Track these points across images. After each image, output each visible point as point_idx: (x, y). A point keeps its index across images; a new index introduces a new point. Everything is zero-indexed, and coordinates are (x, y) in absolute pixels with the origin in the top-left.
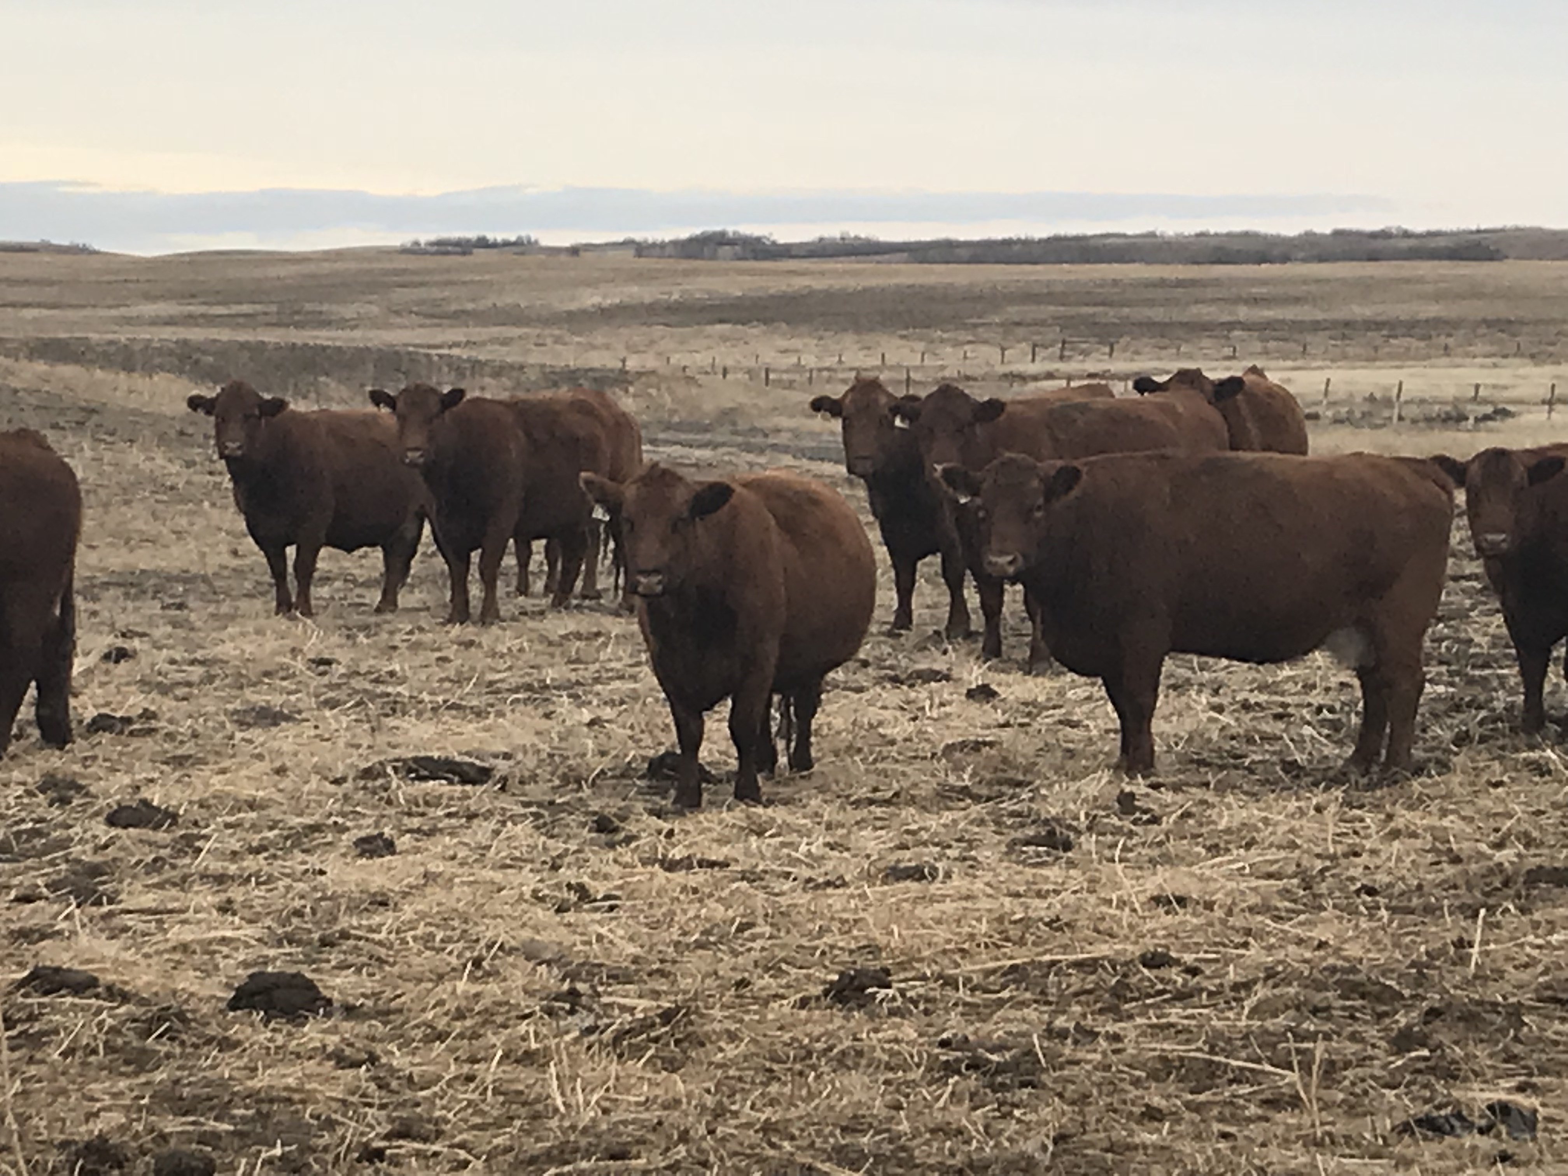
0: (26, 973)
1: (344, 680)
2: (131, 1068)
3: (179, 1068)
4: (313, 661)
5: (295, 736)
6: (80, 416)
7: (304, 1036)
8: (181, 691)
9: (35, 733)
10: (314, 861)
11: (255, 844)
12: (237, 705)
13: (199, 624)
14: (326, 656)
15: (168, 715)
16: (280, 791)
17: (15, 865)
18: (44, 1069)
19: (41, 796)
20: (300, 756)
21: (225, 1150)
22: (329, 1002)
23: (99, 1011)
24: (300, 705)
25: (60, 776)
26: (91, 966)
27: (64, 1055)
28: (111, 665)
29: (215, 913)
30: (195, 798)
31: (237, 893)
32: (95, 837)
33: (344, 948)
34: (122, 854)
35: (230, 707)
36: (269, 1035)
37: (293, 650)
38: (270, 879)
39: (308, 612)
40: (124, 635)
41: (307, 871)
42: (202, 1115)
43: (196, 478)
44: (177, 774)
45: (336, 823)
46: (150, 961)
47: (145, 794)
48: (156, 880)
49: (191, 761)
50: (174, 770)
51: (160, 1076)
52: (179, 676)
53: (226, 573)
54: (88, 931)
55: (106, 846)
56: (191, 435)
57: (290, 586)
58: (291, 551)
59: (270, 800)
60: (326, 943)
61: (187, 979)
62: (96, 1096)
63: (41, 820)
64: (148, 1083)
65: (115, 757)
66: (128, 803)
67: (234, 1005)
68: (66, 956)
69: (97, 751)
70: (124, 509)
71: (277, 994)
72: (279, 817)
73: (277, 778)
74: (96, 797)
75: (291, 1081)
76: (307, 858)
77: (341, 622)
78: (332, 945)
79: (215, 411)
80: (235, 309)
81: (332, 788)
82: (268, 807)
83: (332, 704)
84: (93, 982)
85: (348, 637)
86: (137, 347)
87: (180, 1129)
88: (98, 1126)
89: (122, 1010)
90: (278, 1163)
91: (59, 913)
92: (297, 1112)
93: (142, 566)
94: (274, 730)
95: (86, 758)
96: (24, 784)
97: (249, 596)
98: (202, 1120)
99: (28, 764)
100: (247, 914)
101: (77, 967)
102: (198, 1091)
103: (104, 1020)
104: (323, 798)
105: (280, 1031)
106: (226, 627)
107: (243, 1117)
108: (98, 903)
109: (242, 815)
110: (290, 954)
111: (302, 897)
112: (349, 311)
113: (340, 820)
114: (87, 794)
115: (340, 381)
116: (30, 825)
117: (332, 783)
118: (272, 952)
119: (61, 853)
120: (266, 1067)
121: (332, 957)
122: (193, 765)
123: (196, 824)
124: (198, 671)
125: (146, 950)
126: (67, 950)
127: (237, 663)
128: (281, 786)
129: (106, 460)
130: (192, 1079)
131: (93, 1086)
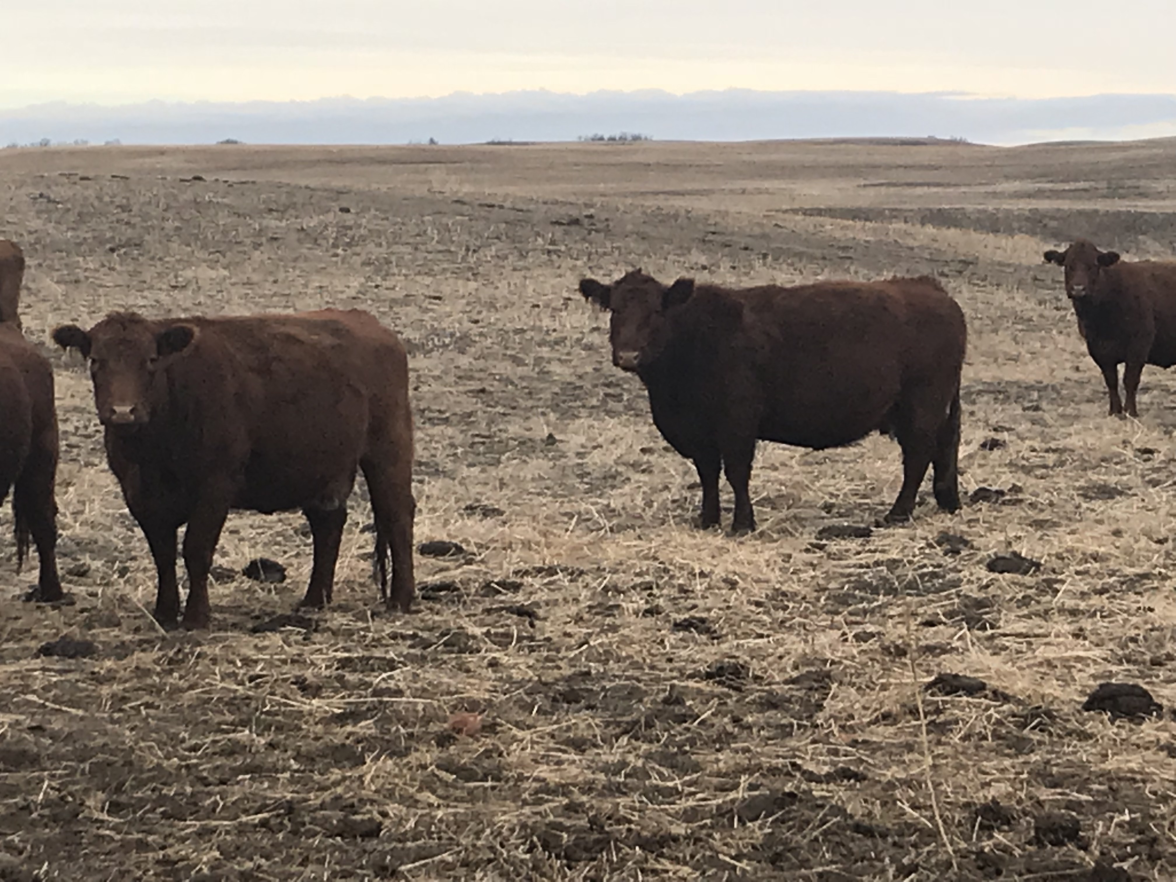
0: (932, 678)
1: (1163, 465)
2: (1012, 751)
3: (1048, 752)
4: (1139, 450)
5: (1127, 507)
6: (959, 267)
7: (1142, 732)
8: (1039, 472)
9: (932, 501)
10: (1144, 601)
11: (1099, 587)
12: (1082, 483)
13: (1050, 422)
14: (1149, 446)
15: (1031, 490)
16: (1117, 548)
17: (920, 598)
18: (949, 750)
19: (938, 548)
20: (1131, 522)
21: (1086, 815)
22: (1160, 707)
23: (987, 708)
24: (1131, 485)
25: (951, 533)
26: (980, 675)
27: (963, 739)
28: (987, 452)
29: (1070, 637)
30: (1054, 552)
31: (1087, 624)
32: (979, 579)
33: (1169, 667)
34: (999, 592)
35: (1077, 484)
36: (1115, 730)
37: (1124, 442)
38: (1111, 614)
39: (1134, 414)
40: (995, 430)
41: (1139, 608)
42: (1067, 788)
43: (1046, 313)
44: (1039, 533)
45: (1160, 573)
46: (1024, 672)
47: (1016, 548)
48: (1026, 612)
49: (1048, 524)
50: (1036, 531)
51: (1033, 758)
52: (1038, 461)
53: (1069, 384)
54: (976, 648)
55: (987, 586)
56: (1043, 280)
57: (1120, 393)
58: (1121, 368)
59: (1110, 554)
60: (1156, 662)
61: (1050, 687)
62: (988, 770)
63: (939, 566)
64: (1025, 763)
65: (992, 520)
66: (1003, 555)
67: (1087, 707)
68: (961, 666)
69: (979, 515)
70: (993, 335)
71: (1120, 700)
72: (1116, 568)
73: (1114, 538)
74: (979, 549)
75: (1133, 765)
76: (1139, 598)
77: (1159, 421)
78: (1161, 664)
79: (1065, 262)
80: (1072, 186)
81: (1155, 546)
82: (1107, 559)
83: (1155, 483)
84: (983, 687)
85: (1166, 433)
86: (1000, 215)
87: (1051, 797)
88: (992, 793)
89: (1005, 707)
90: (1126, 826)
91: (955, 634)
92: (1139, 788)
93: (1007, 379)
94: (1111, 502)
95: (970, 521)
96: (926, 538)
97: (1089, 401)
98: (1068, 791)
99: (929, 524)
100: (1093, 638)
101: (968, 674)
102: (1062, 770)
103: (991, 715)
104: (1150, 554)
105: (1123, 727)
106: (1072, 424)
107: (1098, 791)
108: (983, 628)
109: (1089, 565)
110: (1129, 670)
111: (1137, 628)
112: (1160, 186)
113: (1163, 571)
114: (972, 547)
115: (1155, 239)
116: (931, 569)
117: (1156, 542)
118: (1114, 668)
119: (953, 591)
120: (1114, 754)
121: (1161, 673)
122: (1050, 527)
123: (1054, 571)
124: (1051, 458)
125: (1019, 664)
126: (962, 661)
127: (1082, 451)
128: (1118, 544)
129: (979, 300)
130: (1059, 761)
131: (985, 763)
